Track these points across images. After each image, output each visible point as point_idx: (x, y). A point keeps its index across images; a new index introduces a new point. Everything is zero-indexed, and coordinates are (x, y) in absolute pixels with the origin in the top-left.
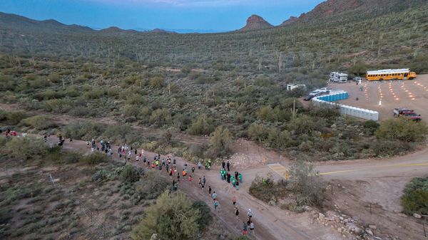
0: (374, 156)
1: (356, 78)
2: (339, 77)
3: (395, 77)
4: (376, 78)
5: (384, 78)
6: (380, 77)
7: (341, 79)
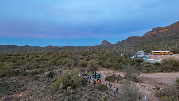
0: (161, 72)
1: (148, 53)
2: (141, 53)
3: (164, 53)
4: (156, 53)
5: (160, 53)
6: (158, 53)
7: (142, 53)
